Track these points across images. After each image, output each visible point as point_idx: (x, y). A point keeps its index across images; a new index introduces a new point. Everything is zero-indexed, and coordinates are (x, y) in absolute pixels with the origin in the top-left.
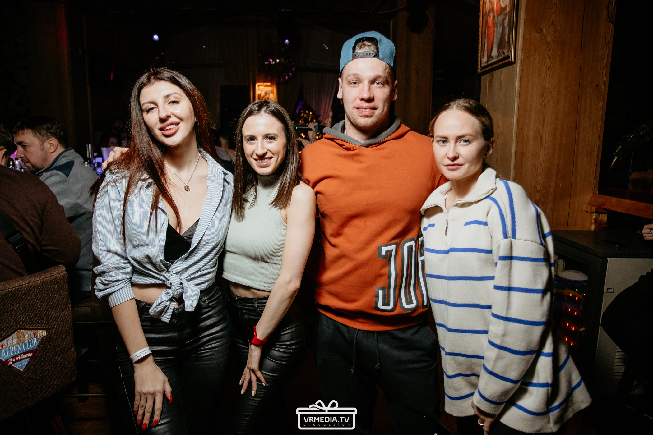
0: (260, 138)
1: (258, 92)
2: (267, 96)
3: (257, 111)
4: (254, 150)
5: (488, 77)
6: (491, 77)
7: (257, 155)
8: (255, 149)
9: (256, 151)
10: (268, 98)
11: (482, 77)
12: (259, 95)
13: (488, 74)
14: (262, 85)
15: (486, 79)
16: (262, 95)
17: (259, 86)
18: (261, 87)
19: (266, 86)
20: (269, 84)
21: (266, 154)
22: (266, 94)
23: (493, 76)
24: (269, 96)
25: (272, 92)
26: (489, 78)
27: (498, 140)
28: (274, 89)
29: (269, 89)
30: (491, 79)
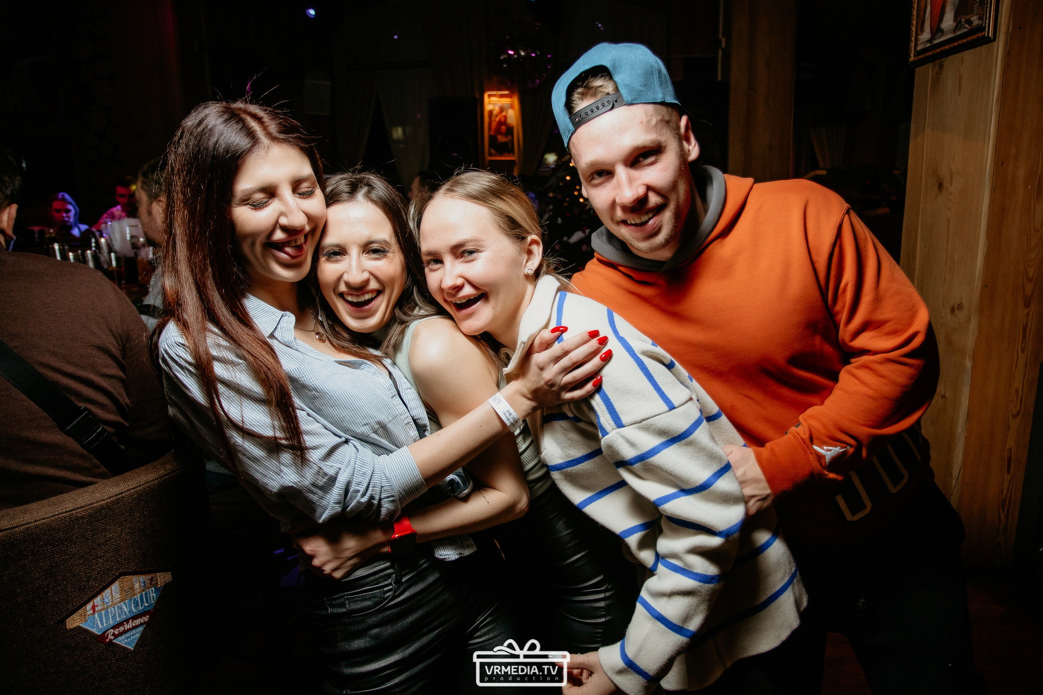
0: (354, 252)
1: (488, 107)
2: (504, 114)
3: (347, 195)
4: (341, 273)
5: (930, 70)
6: (937, 68)
7: (347, 284)
8: (344, 271)
9: (346, 277)
10: (505, 117)
11: (917, 70)
12: (491, 112)
13: (931, 64)
14: (494, 96)
15: (924, 74)
16: (495, 112)
17: (490, 96)
18: (493, 99)
19: (502, 96)
20: (506, 92)
21: (367, 282)
22: (502, 110)
23: (941, 66)
24: (507, 112)
25: (512, 107)
26: (932, 71)
27: (951, 185)
28: (516, 101)
29: (506, 101)
30: (937, 74)
